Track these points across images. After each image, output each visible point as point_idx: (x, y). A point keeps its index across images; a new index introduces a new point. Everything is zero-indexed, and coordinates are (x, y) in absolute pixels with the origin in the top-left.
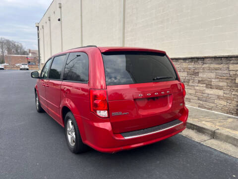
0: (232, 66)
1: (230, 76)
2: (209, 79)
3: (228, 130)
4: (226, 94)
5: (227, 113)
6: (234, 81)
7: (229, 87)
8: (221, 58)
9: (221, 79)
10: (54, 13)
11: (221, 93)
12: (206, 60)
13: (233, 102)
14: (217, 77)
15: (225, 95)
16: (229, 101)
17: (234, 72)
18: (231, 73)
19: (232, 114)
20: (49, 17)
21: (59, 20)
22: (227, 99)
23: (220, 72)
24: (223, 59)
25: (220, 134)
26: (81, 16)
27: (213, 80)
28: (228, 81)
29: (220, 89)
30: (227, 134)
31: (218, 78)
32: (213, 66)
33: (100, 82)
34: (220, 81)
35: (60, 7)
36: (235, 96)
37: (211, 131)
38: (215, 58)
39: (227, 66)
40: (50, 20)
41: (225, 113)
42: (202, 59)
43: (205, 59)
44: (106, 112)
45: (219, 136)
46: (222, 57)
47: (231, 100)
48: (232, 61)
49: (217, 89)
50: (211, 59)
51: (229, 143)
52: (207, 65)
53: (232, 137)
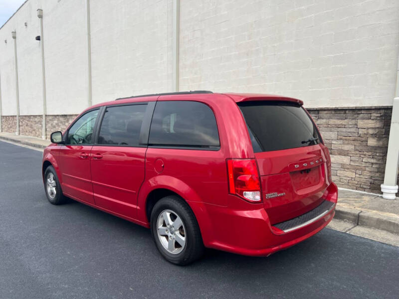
0: (362, 123)
1: (360, 136)
2: (328, 141)
3: (374, 211)
4: (354, 161)
5: (356, 189)
6: (364, 143)
7: (357, 152)
8: (344, 110)
9: (346, 140)
10: (26, 25)
11: (345, 160)
12: (323, 114)
13: (365, 173)
14: (339, 137)
15: (352, 163)
16: (359, 172)
17: (365, 131)
18: (360, 132)
19: (364, 189)
20: (14, 33)
21: (38, 38)
22: (356, 169)
23: (344, 130)
24: (347, 112)
25: (368, 218)
26: (89, 34)
27: (334, 142)
28: (357, 143)
29: (345, 155)
30: (378, 217)
31: (341, 139)
32: (333, 121)
33: (239, 146)
34: (343, 143)
35: (40, 17)
36: (367, 165)
37: (354, 215)
38: (336, 110)
39: (354, 122)
40: (14, 38)
41: (353, 189)
42: (316, 112)
43: (320, 112)
44: (259, 193)
45: (366, 221)
46: (346, 110)
47: (361, 169)
48: (362, 115)
49: (340, 154)
50: (329, 112)
51: (383, 229)
52: (324, 120)
53: (385, 221)
